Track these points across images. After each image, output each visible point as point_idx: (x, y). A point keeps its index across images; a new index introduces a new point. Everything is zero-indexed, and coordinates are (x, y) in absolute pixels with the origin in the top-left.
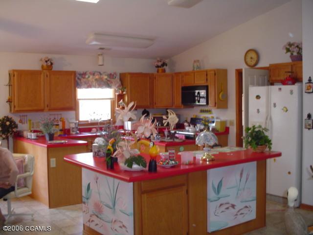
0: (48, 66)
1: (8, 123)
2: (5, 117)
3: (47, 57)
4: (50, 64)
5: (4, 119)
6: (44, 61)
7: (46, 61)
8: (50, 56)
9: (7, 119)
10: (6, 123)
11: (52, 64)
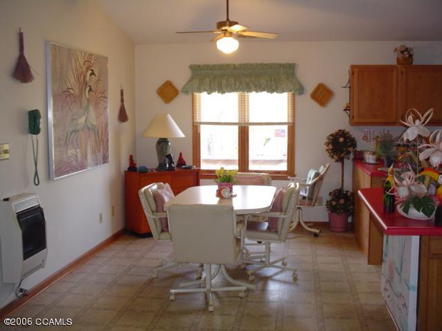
0: (405, 59)
1: (341, 140)
2: (340, 131)
3: (404, 46)
4: (407, 56)
5: (337, 134)
6: (399, 52)
7: (402, 52)
8: (408, 44)
9: (342, 133)
10: (339, 139)
11: (411, 56)
